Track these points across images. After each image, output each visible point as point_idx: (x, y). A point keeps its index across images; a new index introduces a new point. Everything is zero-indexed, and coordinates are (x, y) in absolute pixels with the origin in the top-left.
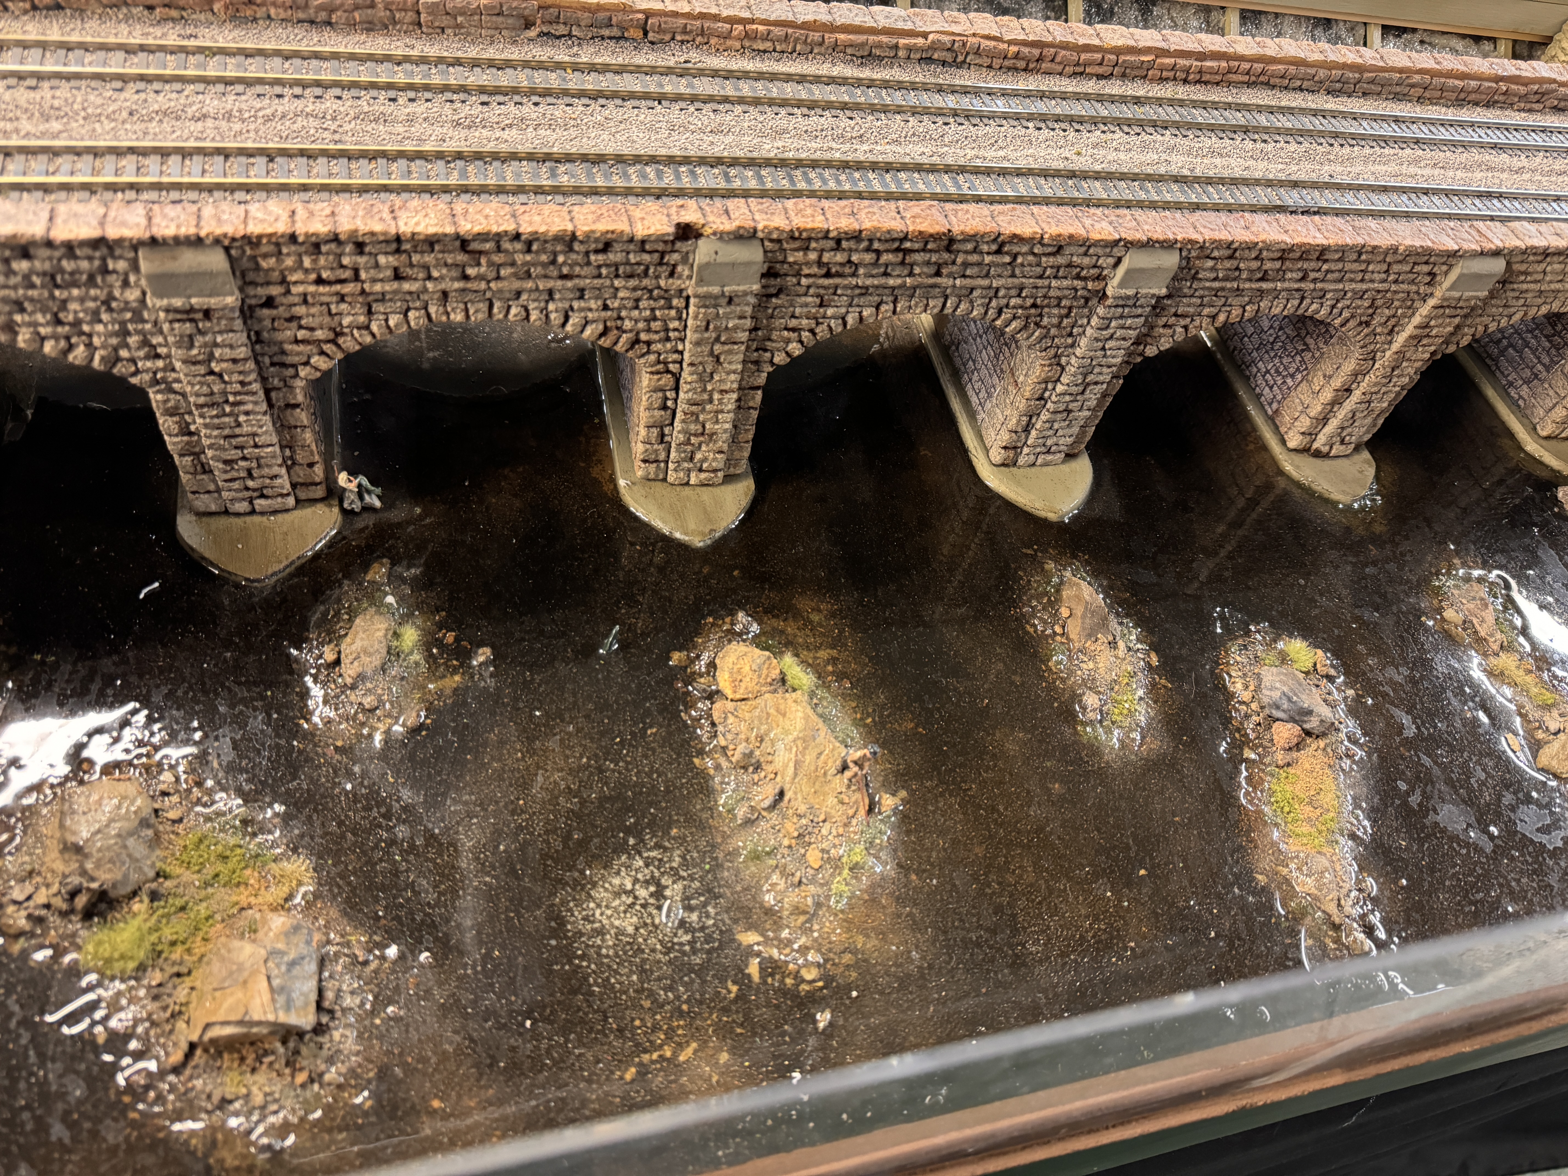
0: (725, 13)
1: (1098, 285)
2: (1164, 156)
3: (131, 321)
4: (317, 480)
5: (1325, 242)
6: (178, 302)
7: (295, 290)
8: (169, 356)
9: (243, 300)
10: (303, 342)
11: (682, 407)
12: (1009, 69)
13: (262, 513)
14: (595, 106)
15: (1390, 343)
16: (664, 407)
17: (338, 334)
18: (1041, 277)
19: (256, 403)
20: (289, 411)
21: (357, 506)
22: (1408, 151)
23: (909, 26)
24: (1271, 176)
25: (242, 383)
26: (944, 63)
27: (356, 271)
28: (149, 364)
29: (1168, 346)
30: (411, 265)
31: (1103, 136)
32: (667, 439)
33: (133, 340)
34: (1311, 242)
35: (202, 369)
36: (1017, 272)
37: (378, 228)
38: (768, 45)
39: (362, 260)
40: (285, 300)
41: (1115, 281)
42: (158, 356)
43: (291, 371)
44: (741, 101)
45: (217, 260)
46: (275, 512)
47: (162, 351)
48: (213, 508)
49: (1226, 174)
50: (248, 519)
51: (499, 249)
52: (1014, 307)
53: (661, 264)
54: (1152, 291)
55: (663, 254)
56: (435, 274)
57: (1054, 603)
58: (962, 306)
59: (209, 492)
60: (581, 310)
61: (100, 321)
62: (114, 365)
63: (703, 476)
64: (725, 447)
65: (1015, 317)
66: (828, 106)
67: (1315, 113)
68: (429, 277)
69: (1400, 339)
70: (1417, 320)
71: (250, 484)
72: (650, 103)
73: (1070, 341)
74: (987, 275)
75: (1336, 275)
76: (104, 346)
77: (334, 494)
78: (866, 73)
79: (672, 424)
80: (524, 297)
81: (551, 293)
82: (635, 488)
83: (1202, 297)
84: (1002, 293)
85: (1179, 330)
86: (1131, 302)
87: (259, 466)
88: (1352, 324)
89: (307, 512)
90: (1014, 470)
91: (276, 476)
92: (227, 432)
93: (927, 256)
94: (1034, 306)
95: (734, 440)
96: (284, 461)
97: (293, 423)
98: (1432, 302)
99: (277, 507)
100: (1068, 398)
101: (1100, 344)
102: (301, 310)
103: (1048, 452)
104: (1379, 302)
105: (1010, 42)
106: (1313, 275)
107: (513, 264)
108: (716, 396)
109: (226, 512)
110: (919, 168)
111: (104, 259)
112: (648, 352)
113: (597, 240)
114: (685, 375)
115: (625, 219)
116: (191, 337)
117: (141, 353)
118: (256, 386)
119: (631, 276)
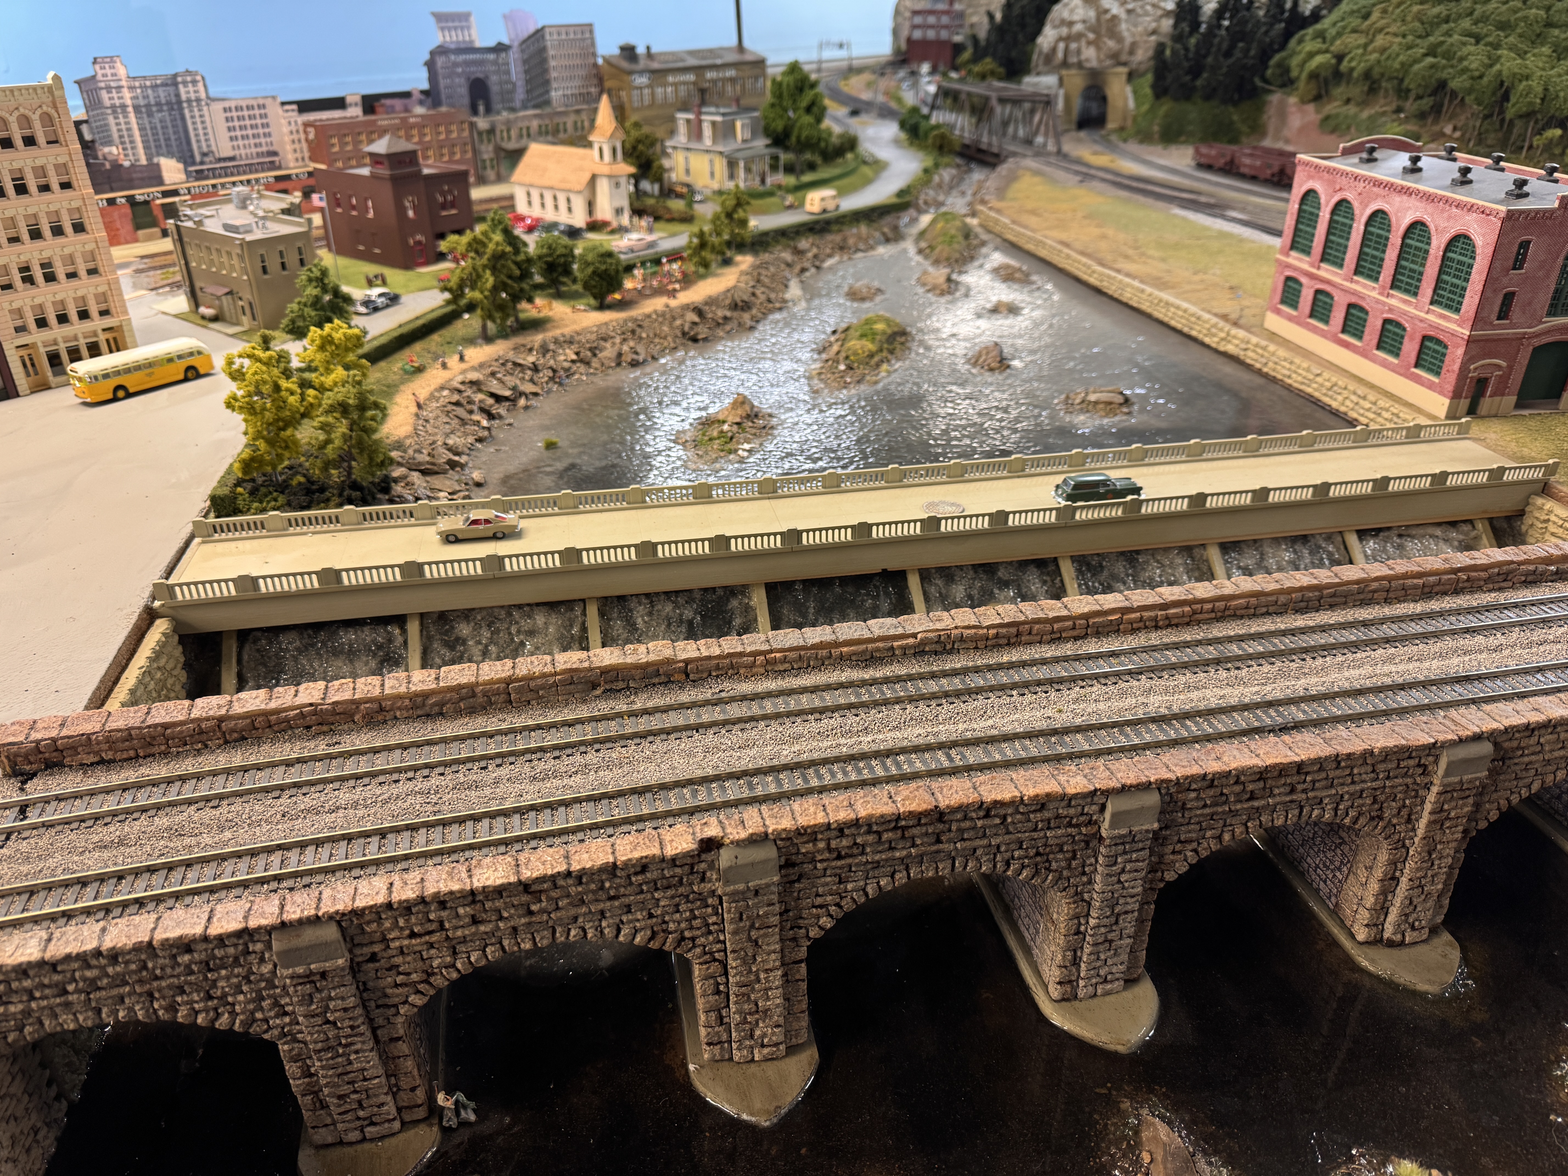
0: (748, 650)
1: (1092, 830)
2: (1141, 699)
3: (265, 988)
4: (420, 1102)
5: (1297, 759)
6: (300, 970)
7: (392, 945)
8: (294, 1012)
9: (352, 960)
10: (401, 985)
11: (733, 989)
12: (994, 646)
13: (372, 1140)
14: (645, 743)
15: (1414, 830)
16: (718, 992)
17: (430, 975)
18: (1035, 830)
19: (363, 1042)
20: (392, 1045)
21: (454, 1123)
22: (1380, 651)
23: (900, 631)
24: (1247, 700)
25: (352, 1027)
26: (936, 653)
27: (441, 923)
28: (278, 1021)
29: (1184, 869)
30: (485, 911)
31: (1082, 691)
32: (726, 1020)
33: (266, 1004)
34: (1284, 761)
35: (319, 1020)
36: (1011, 829)
37: (456, 887)
38: (787, 666)
39: (444, 914)
40: (385, 955)
41: (1106, 824)
42: (286, 1014)
43: (393, 1010)
44: (765, 717)
45: (331, 932)
46: (382, 1138)
47: (289, 1009)
48: (330, 1140)
49: (1202, 706)
50: (359, 1147)
51: (555, 886)
52: (1019, 858)
53: (692, 873)
54: (1144, 828)
55: (692, 866)
56: (505, 914)
57: (1135, 1147)
58: (970, 864)
59: (326, 1125)
60: (630, 922)
61: (242, 992)
62: (251, 1025)
63: (766, 1051)
64: (781, 1021)
65: (1023, 867)
66: (837, 708)
67: (1284, 633)
68: (501, 918)
69: (1422, 826)
70: (1428, 807)
71: (361, 1113)
72: (689, 733)
73: (1085, 879)
74: (984, 836)
75: (1324, 783)
76: (243, 1013)
77: (435, 1112)
78: (868, 674)
79: (728, 1006)
80: (580, 920)
81: (602, 913)
82: (703, 1072)
83: (1199, 823)
84: (1003, 848)
85: (1189, 854)
86: (1128, 839)
87: (368, 1097)
88: (1362, 821)
89: (411, 1134)
90: (1076, 1003)
91: (382, 1104)
92: (340, 1070)
93: (924, 829)
94: (1038, 854)
95: (789, 1012)
96: (390, 1088)
97: (396, 1054)
98: (1435, 789)
99: (385, 1132)
100: (1103, 930)
101: (1115, 879)
102: (398, 960)
103: (1105, 981)
104: (1382, 798)
105: (988, 628)
106: (1300, 787)
107: (568, 896)
108: (762, 976)
109: (341, 1143)
110: (917, 749)
111: (246, 945)
112: (694, 946)
113: (633, 866)
114: (730, 961)
115: (657, 844)
116: (310, 995)
117: (272, 1014)
118: (363, 1028)
119: (668, 887)
